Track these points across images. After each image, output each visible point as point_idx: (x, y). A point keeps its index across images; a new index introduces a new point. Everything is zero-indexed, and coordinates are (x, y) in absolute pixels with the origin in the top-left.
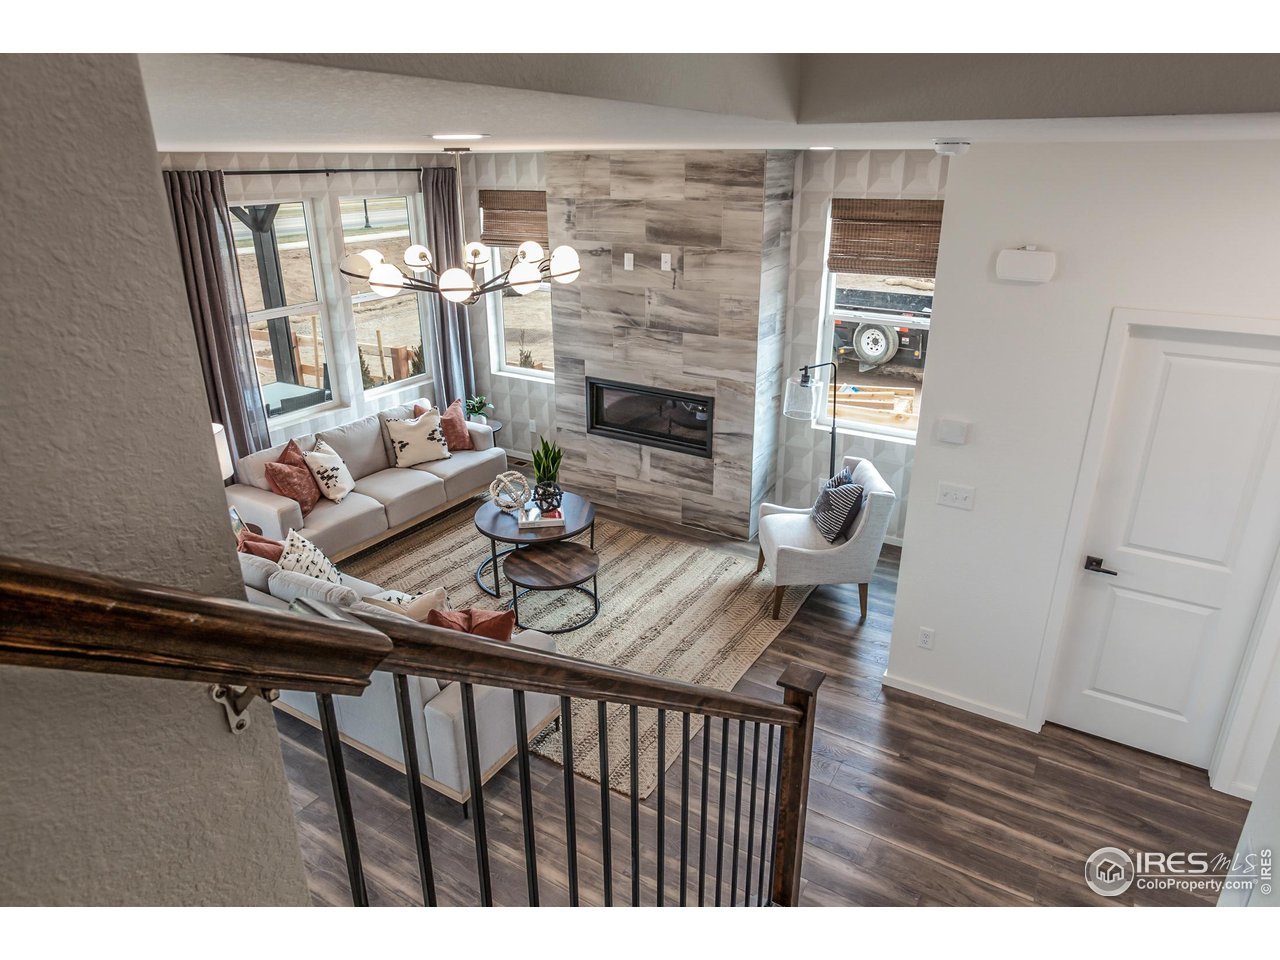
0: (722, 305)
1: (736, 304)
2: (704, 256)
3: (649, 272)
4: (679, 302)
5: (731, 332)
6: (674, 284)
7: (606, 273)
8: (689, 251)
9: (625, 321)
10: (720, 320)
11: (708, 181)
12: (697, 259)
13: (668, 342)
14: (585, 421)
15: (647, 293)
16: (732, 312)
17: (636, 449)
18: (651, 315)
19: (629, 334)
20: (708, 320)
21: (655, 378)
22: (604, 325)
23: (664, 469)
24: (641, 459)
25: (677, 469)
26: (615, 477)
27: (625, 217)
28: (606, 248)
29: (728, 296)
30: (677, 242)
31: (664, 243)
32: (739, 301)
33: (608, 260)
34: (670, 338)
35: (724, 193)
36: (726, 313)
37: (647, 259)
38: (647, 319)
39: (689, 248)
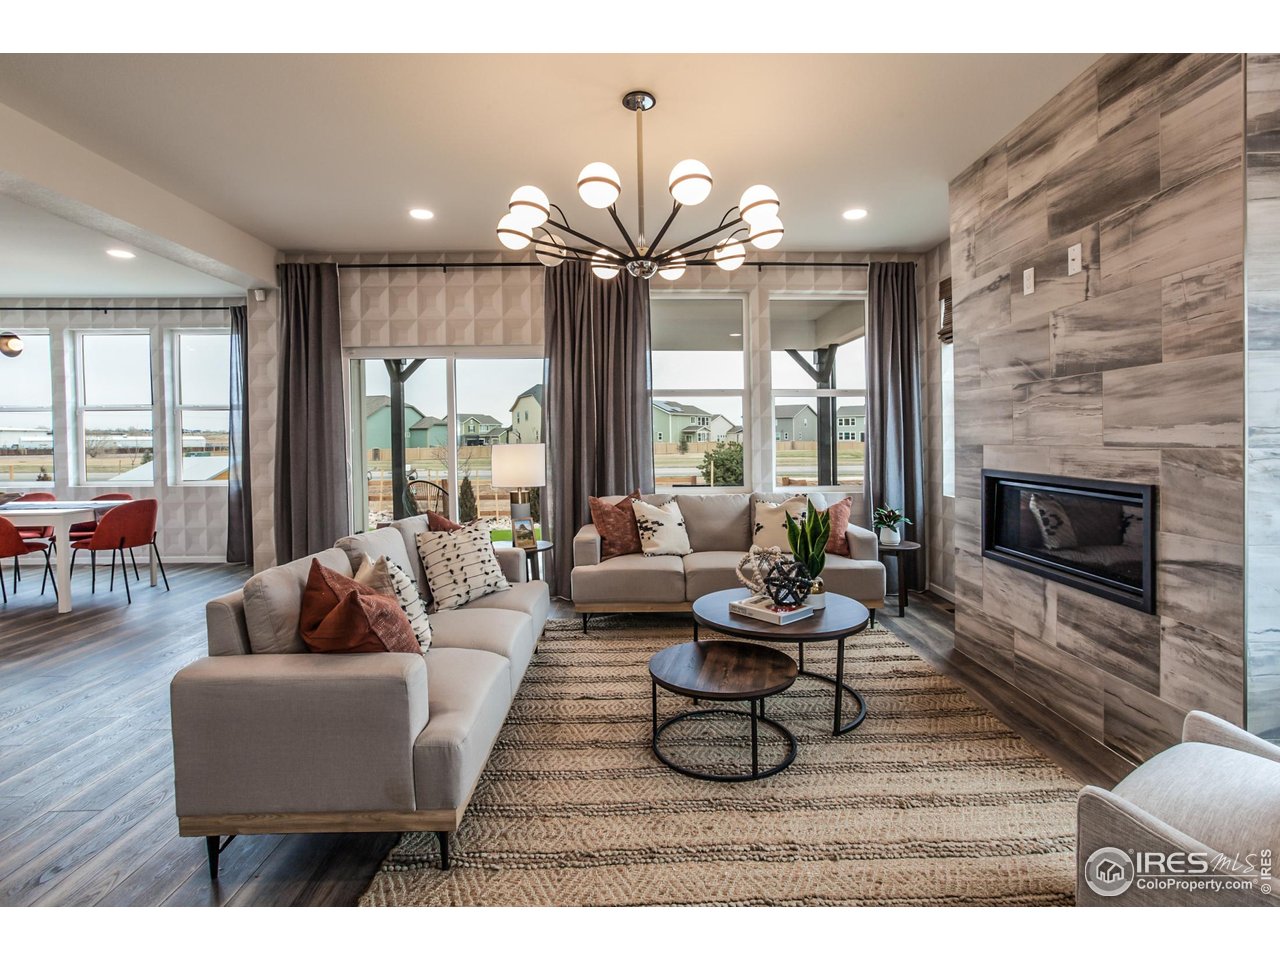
0: (1165, 298)
1: (1194, 286)
2: (1130, 222)
3: (1056, 286)
4: (1094, 319)
5: (1187, 347)
6: (1087, 290)
7: (1003, 310)
8: (1108, 223)
9: (1025, 374)
10: (1165, 329)
11: (1133, 86)
12: (1120, 232)
13: (1081, 393)
14: (979, 538)
15: (1052, 322)
16: (1187, 306)
17: (1038, 584)
18: (1058, 355)
19: (1031, 393)
20: (1140, 336)
21: (1064, 461)
22: (1004, 388)
23: (1076, 627)
24: (1045, 605)
25: (1095, 629)
26: (1012, 632)
27: (1024, 217)
28: (1004, 274)
29: (1177, 278)
30: (1089, 218)
31: (1073, 230)
32: (1199, 279)
33: (1006, 289)
34: (1084, 387)
35: (1159, 90)
36: (1175, 311)
37: (1051, 266)
38: (1050, 365)
39: (1107, 219)
